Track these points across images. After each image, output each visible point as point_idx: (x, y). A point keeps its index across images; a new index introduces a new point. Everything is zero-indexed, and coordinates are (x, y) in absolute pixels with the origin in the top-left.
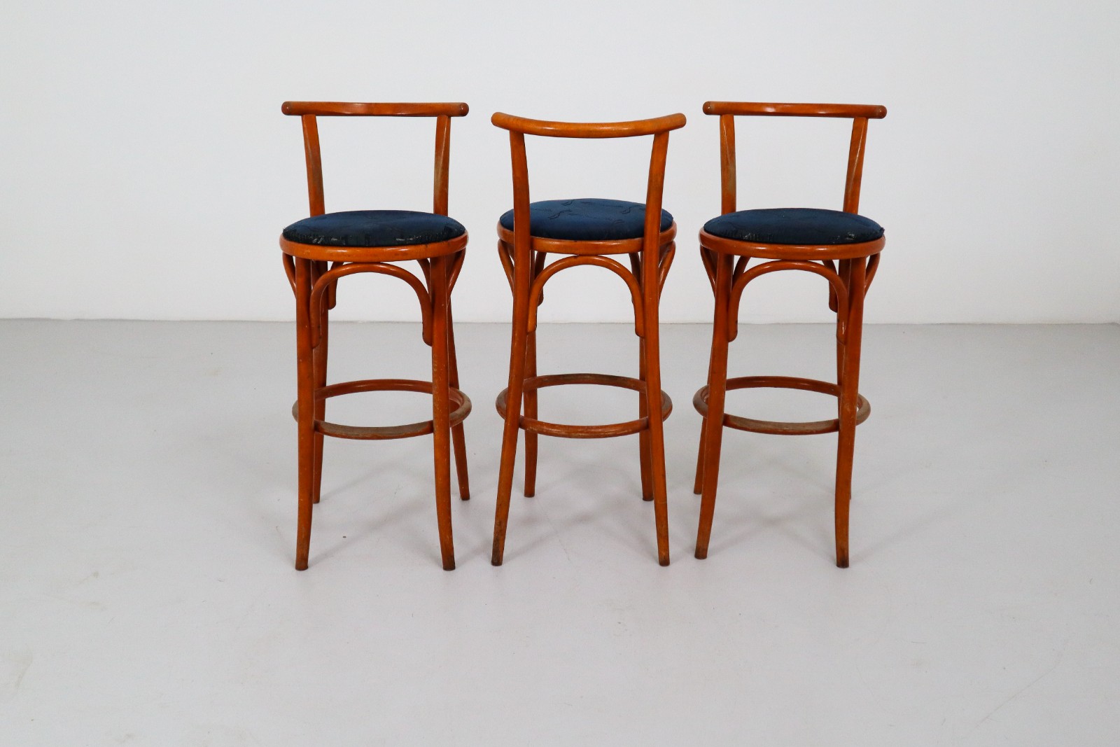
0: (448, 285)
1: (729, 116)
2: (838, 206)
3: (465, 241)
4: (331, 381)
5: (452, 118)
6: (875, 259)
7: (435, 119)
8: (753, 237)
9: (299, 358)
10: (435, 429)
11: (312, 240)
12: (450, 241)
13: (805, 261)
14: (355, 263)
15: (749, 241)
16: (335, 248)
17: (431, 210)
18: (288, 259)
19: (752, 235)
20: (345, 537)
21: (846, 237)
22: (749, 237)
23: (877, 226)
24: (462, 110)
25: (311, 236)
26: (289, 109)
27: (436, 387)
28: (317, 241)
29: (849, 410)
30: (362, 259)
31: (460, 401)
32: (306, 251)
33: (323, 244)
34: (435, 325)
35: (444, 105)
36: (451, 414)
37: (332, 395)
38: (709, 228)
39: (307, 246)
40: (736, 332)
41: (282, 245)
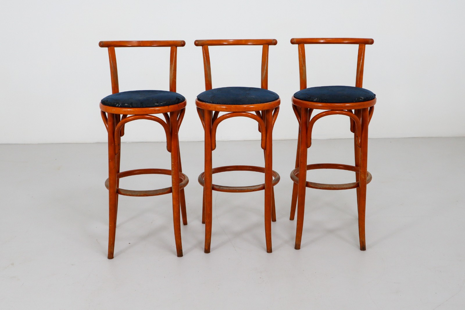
0: (178, 124)
1: (302, 44)
2: (353, 85)
3: (185, 104)
4: (122, 170)
5: (178, 47)
6: (372, 109)
7: (170, 48)
8: (318, 100)
9: (109, 159)
10: (173, 191)
11: (116, 105)
12: (179, 104)
13: (342, 110)
14: (136, 115)
15: (316, 102)
16: (127, 108)
17: (168, 90)
18: (103, 114)
19: (317, 99)
20: (129, 243)
21: (360, 99)
22: (316, 100)
23: (372, 93)
24: (183, 44)
25: (115, 103)
26: (103, 44)
27: (173, 171)
28: (118, 105)
29: (363, 177)
30: (139, 113)
31: (183, 178)
32: (113, 110)
33: (121, 107)
34: (172, 143)
35: (174, 41)
36: (180, 184)
37: (122, 177)
38: (296, 96)
39: (113, 108)
40: (311, 143)
41: (101, 107)
